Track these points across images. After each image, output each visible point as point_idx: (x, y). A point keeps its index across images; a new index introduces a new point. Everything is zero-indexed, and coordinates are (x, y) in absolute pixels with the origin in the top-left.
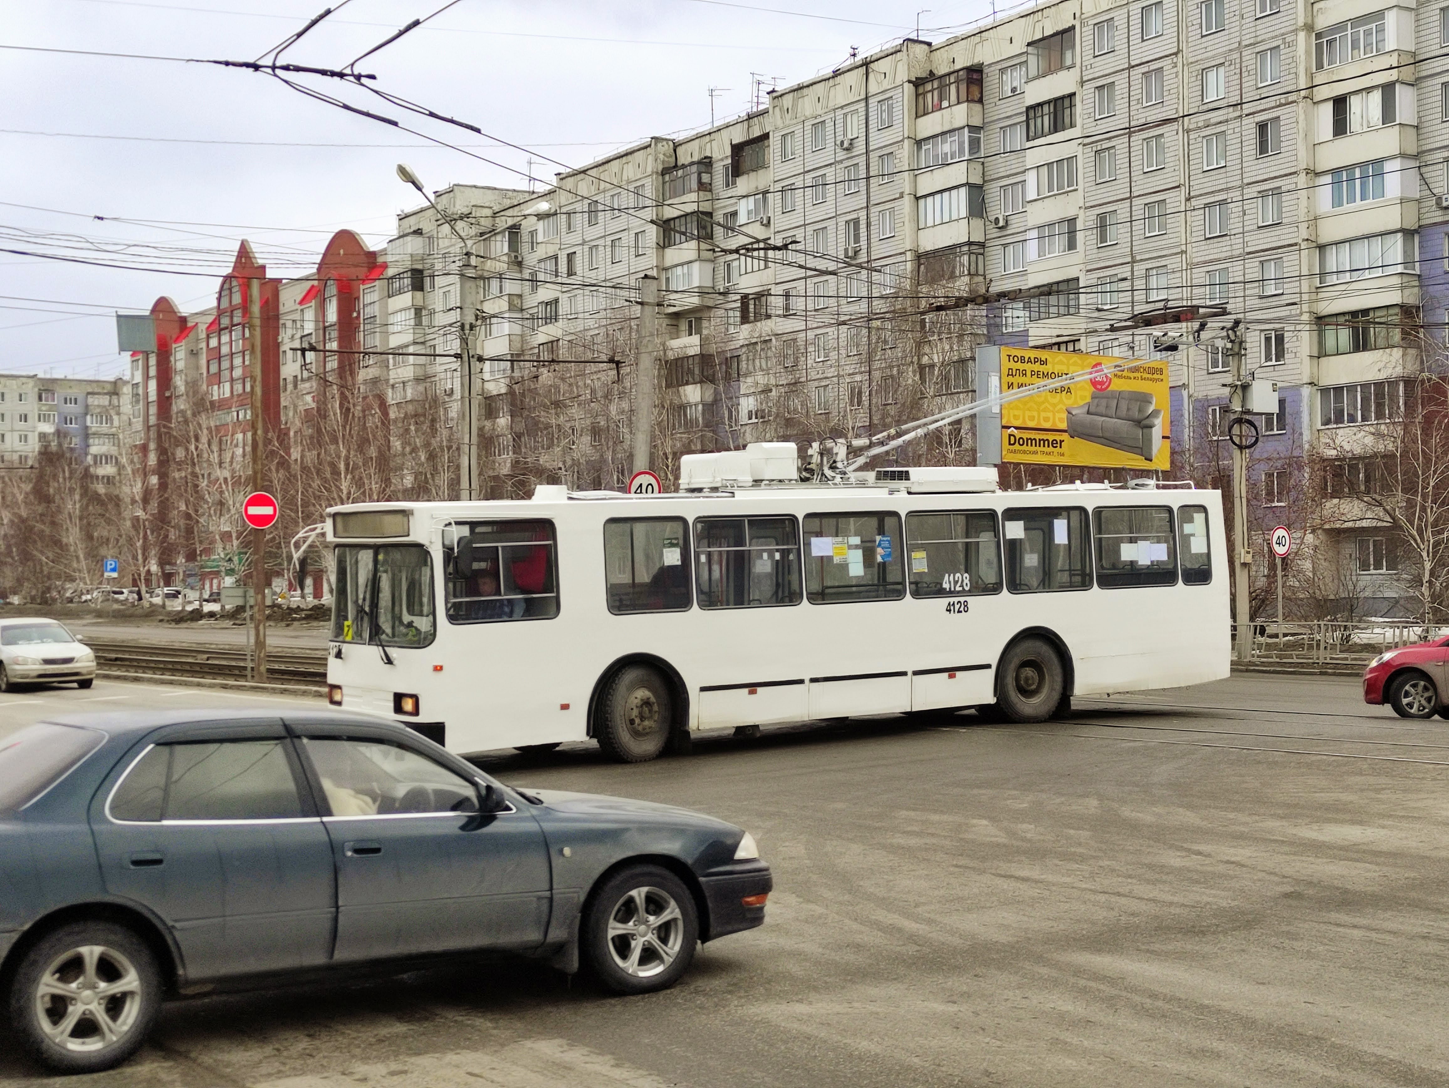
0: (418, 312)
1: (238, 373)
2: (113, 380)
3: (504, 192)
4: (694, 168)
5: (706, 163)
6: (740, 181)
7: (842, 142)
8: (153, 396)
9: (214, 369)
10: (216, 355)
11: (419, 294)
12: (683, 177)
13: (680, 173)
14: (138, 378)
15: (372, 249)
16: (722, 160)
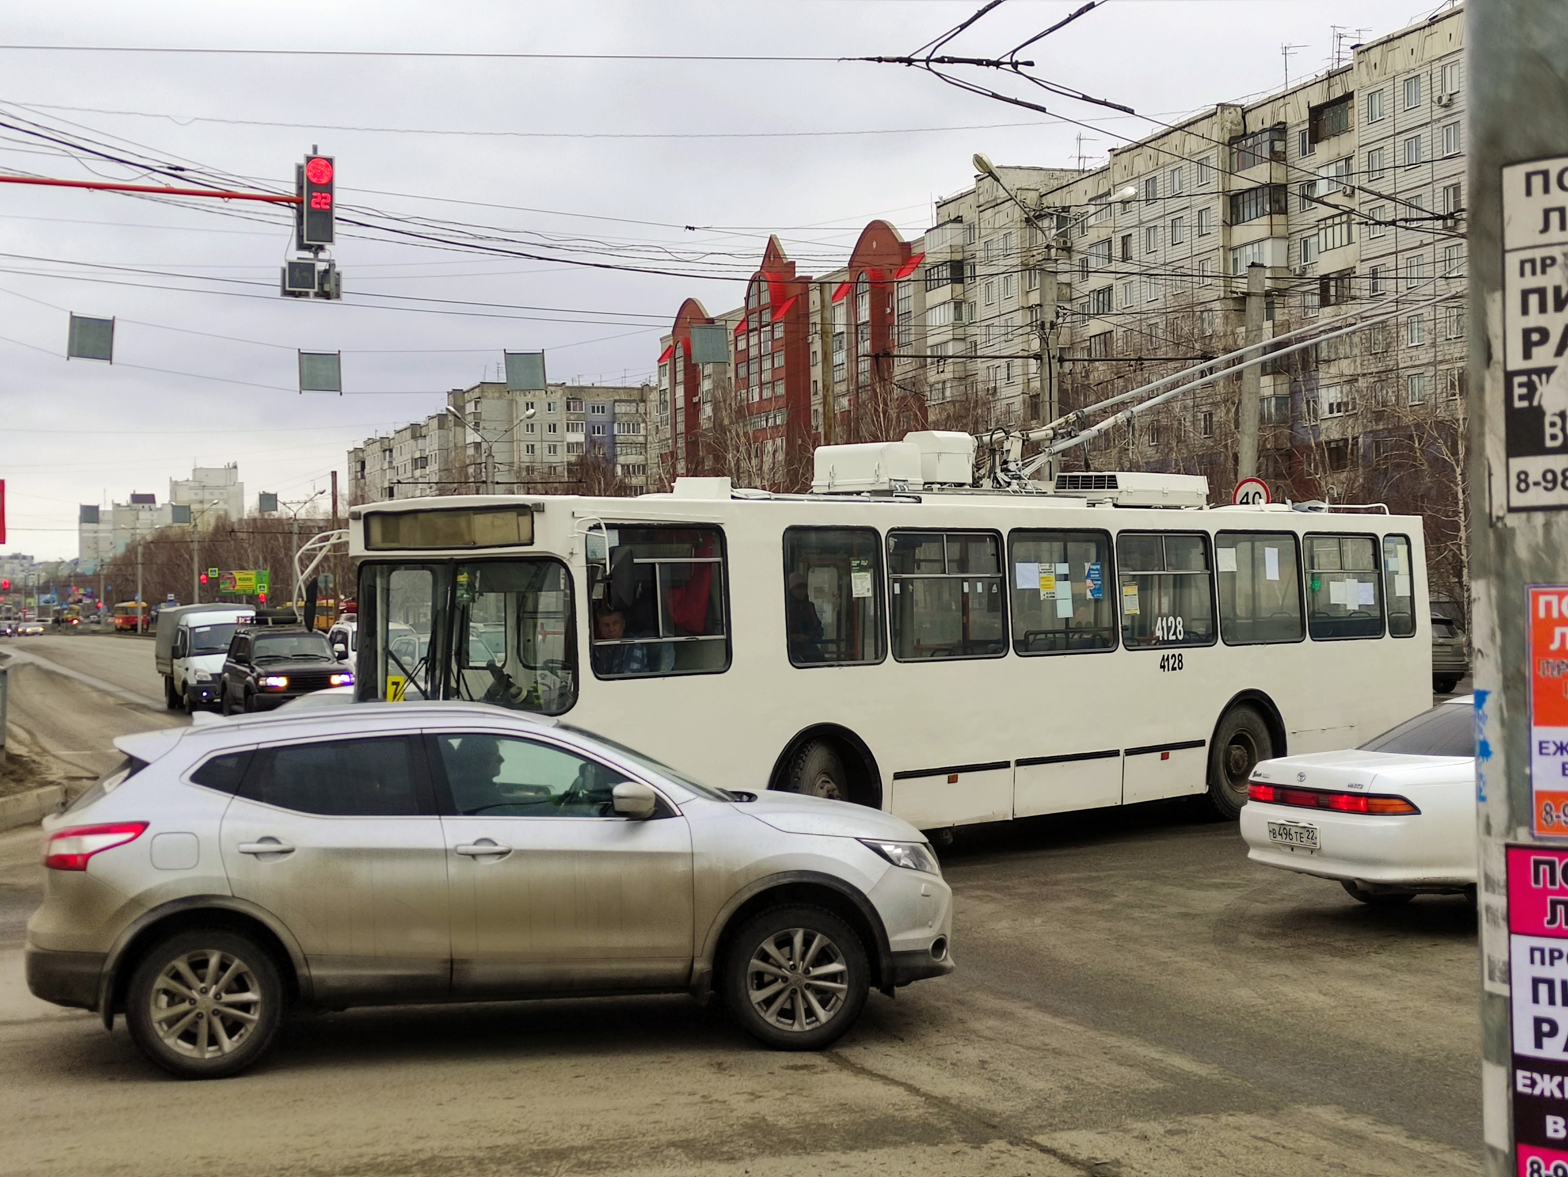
0: (958, 305)
1: (766, 377)
2: (640, 386)
3: (1051, 172)
4: (1266, 136)
5: (1280, 130)
6: (1318, 147)
7: (1440, 98)
8: (680, 403)
9: (743, 372)
10: (744, 358)
11: (959, 287)
12: (1253, 146)
13: (1250, 142)
14: (666, 384)
15: (906, 241)
16: (1298, 125)
